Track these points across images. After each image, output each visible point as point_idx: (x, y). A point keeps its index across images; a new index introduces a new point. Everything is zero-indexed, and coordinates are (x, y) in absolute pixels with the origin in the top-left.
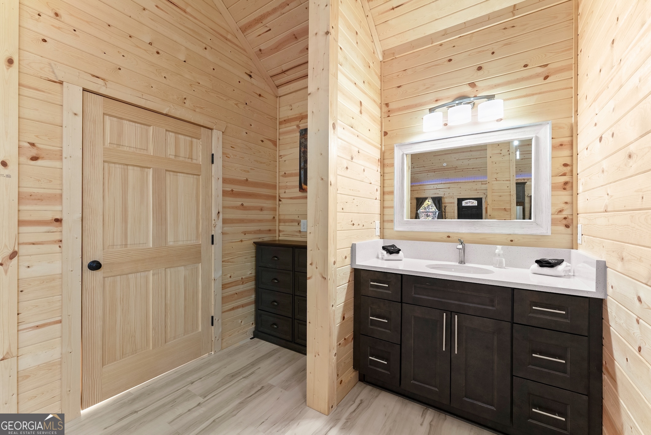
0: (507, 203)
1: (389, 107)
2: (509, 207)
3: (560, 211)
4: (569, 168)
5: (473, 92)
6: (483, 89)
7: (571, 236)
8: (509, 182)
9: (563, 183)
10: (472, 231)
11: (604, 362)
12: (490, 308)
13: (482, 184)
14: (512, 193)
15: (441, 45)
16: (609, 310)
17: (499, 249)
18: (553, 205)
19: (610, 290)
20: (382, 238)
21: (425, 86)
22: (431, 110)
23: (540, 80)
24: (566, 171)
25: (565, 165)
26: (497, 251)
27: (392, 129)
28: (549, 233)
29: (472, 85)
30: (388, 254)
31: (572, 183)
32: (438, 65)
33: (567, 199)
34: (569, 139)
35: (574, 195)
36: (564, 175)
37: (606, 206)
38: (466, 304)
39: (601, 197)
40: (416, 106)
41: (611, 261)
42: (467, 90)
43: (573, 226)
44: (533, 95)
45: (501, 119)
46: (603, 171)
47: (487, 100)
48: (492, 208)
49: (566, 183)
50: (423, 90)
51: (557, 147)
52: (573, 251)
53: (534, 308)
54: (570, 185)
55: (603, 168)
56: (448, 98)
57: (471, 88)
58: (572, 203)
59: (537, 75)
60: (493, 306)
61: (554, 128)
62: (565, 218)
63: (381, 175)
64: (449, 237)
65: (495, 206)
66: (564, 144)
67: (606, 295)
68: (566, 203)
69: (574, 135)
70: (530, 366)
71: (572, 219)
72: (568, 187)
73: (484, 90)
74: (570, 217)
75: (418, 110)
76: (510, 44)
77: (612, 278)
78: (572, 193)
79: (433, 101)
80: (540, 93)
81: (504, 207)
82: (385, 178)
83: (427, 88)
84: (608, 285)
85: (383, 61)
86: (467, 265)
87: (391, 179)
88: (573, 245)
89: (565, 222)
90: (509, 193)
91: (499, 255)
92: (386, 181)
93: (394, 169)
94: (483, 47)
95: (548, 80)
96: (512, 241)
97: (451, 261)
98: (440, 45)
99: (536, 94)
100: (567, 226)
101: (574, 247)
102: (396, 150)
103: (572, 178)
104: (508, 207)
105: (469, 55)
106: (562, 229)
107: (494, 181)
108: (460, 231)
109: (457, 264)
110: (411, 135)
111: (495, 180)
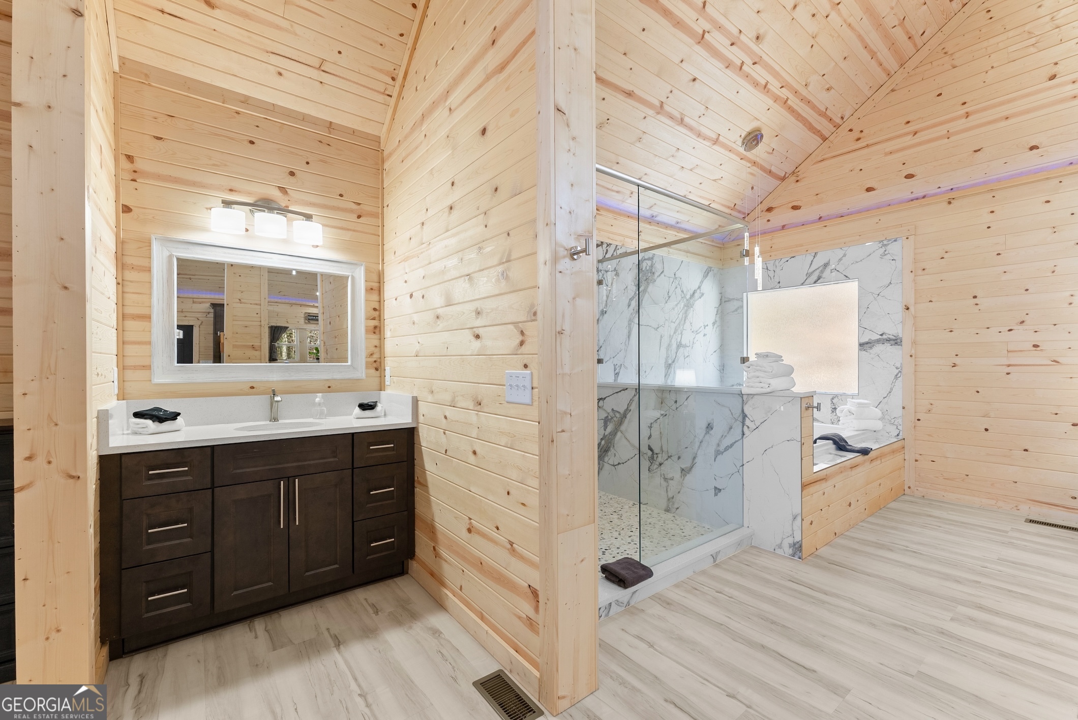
0: (256, 337)
1: (135, 164)
2: (259, 344)
3: (372, 355)
4: (377, 313)
5: (284, 199)
6: (296, 202)
7: (379, 378)
8: (259, 307)
9: (373, 327)
10: (286, 378)
11: (416, 478)
12: (332, 460)
13: (194, 302)
14: (263, 323)
15: (238, 113)
16: (420, 434)
17: (319, 398)
18: (367, 348)
19: (421, 419)
20: (122, 398)
21: (210, 159)
22: (227, 204)
23: (353, 217)
24: (376, 316)
25: (375, 309)
26: (317, 400)
27: (144, 207)
28: (364, 376)
29: (283, 190)
30: (157, 423)
31: (380, 327)
32: (233, 139)
33: (376, 342)
34: (377, 285)
35: (381, 339)
36: (374, 319)
37: (417, 352)
38: (306, 463)
39: (412, 344)
40: (194, 184)
41: (423, 395)
42: (276, 194)
43: (381, 369)
44: (348, 230)
45: (317, 246)
46: (414, 323)
47: (304, 218)
48: (233, 345)
49: (375, 327)
50: (207, 165)
51: (370, 290)
52: (382, 392)
53: (371, 448)
54: (378, 329)
55: (413, 320)
56: (249, 194)
57: (282, 194)
58: (380, 347)
59: (351, 211)
60: (335, 457)
61: (368, 271)
62: (375, 361)
63: (118, 284)
64: (252, 388)
65: (237, 341)
66: (373, 288)
67: (418, 423)
68: (376, 346)
69: (382, 282)
70: (368, 506)
71: (380, 363)
72: (377, 331)
73: (298, 202)
74: (379, 360)
75: (198, 192)
76: (325, 162)
77: (423, 408)
78: (380, 337)
79: (226, 189)
80: (354, 231)
81: (252, 344)
82: (126, 290)
83: (214, 165)
84: (419, 415)
85: (120, 74)
86: (280, 421)
87: (141, 294)
88: (382, 387)
89: (375, 365)
90: (259, 323)
91: (319, 404)
92: (126, 295)
93: (151, 277)
94: (296, 150)
95: (360, 220)
96: (329, 387)
97: (258, 421)
98: (236, 112)
99: (351, 230)
100: (377, 369)
101: (383, 388)
102: (156, 247)
103: (380, 323)
104: (257, 344)
105: (279, 150)
106: (373, 371)
107: (238, 303)
108: (271, 379)
109: (268, 422)
110: (188, 227)
111: (239, 301)
